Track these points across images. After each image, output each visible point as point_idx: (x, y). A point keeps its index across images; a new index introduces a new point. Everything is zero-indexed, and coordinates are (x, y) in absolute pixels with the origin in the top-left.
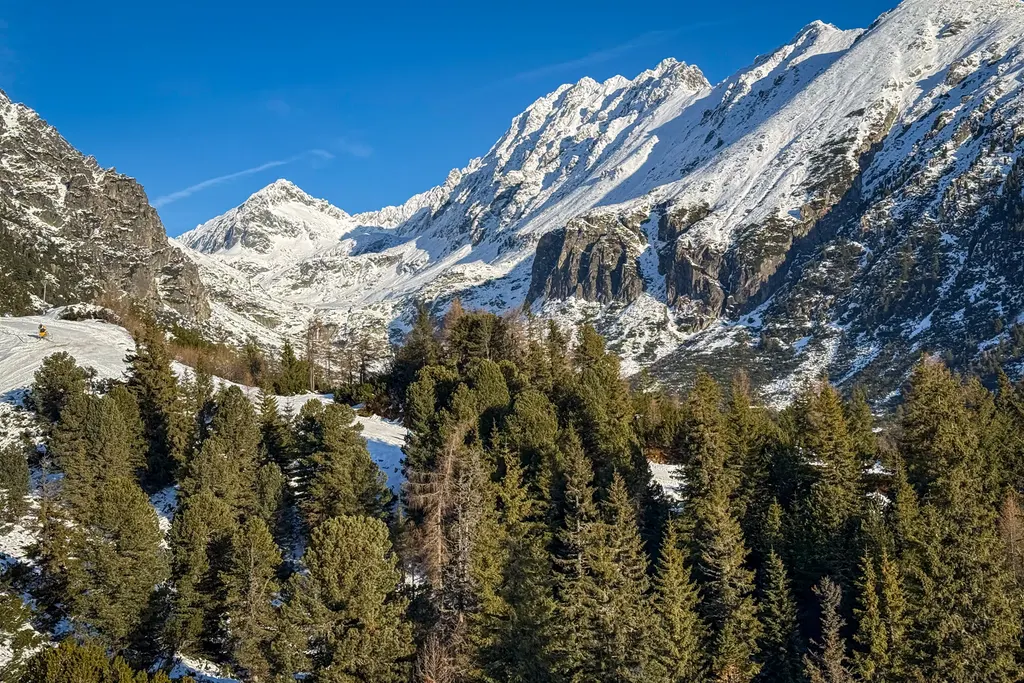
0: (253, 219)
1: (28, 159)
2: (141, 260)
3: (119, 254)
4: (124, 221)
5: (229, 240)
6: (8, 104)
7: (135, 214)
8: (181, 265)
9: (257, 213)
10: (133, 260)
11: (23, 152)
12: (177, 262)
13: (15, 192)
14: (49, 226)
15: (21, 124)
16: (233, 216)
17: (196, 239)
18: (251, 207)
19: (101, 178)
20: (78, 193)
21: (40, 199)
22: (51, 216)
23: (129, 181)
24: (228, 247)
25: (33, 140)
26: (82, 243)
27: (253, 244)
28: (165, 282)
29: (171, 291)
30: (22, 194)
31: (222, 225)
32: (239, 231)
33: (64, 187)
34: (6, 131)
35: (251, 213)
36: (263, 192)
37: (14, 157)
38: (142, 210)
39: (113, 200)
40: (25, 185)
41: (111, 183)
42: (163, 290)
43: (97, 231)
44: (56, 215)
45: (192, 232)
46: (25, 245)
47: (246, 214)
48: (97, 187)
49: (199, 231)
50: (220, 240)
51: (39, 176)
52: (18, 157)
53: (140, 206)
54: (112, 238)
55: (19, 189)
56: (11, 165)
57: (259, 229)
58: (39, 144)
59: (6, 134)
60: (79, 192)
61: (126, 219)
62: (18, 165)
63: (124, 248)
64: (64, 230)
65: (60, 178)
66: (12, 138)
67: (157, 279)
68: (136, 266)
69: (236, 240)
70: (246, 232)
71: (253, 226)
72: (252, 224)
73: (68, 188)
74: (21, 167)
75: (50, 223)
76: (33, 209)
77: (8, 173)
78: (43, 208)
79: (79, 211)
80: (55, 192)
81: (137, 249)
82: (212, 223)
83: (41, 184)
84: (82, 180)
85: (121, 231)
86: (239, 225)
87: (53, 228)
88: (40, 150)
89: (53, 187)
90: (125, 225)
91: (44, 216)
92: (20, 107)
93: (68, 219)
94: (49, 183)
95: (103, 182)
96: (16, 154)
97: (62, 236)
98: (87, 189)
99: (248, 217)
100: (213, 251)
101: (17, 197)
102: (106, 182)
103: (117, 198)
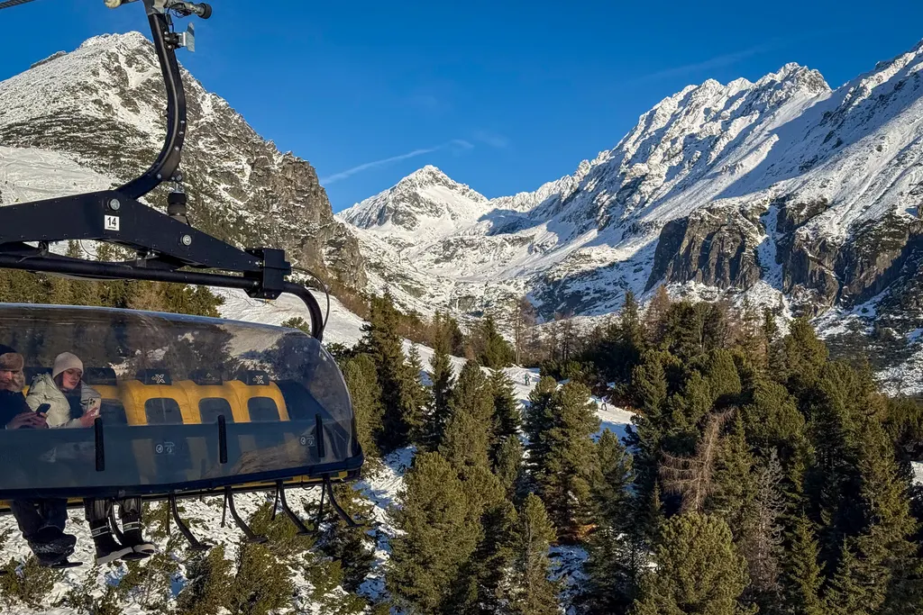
0: (403, 200)
1: (220, 142)
2: (311, 233)
3: (293, 227)
4: (298, 199)
5: (381, 218)
6: (203, 94)
7: (307, 192)
8: (344, 238)
9: (406, 195)
10: (304, 232)
11: (217, 135)
12: (340, 236)
13: (209, 170)
14: (236, 201)
15: (216, 111)
16: (387, 196)
17: (353, 216)
18: (402, 189)
19: (280, 160)
20: (260, 173)
21: (229, 176)
22: (238, 192)
23: (303, 163)
24: (380, 224)
25: (225, 126)
26: (263, 216)
27: (402, 222)
28: (330, 253)
29: (335, 261)
30: (214, 172)
31: (376, 204)
32: (390, 210)
33: (249, 167)
34: (202, 117)
35: (401, 194)
36: (412, 176)
37: (209, 139)
38: (313, 189)
39: (289, 180)
40: (217, 165)
41: (290, 165)
42: (328, 260)
43: (275, 206)
44: (242, 191)
45: (350, 210)
46: (218, 217)
47: (397, 195)
48: (276, 167)
49: (356, 209)
50: (374, 217)
51: (228, 157)
52: (212, 140)
53: (311, 186)
54: (289, 213)
55: (212, 168)
56: (206, 147)
57: (408, 209)
58: (229, 129)
59: (202, 120)
60: (262, 172)
61: (299, 196)
62: (212, 147)
63: (297, 221)
64: (248, 204)
65: (246, 159)
66: (208, 123)
67: (324, 250)
68: (306, 238)
69: (387, 218)
70: (396, 211)
71: (402, 206)
72: (402, 204)
73: (253, 168)
74: (214, 149)
75: (237, 198)
76: (224, 185)
77: (203, 153)
78: (232, 184)
79: (261, 189)
80: (242, 171)
81: (307, 223)
82: (368, 202)
83: (230, 164)
84: (264, 162)
85: (294, 207)
86: (391, 205)
87: (239, 202)
88: (230, 134)
89: (240, 167)
90: (298, 202)
91: (231, 192)
92: (213, 97)
93: (252, 194)
94: (237, 164)
95: (282, 164)
96: (211, 137)
97: (246, 210)
98: (268, 169)
99: (398, 198)
100: (367, 227)
101: (210, 175)
102: (284, 164)
103: (293, 178)
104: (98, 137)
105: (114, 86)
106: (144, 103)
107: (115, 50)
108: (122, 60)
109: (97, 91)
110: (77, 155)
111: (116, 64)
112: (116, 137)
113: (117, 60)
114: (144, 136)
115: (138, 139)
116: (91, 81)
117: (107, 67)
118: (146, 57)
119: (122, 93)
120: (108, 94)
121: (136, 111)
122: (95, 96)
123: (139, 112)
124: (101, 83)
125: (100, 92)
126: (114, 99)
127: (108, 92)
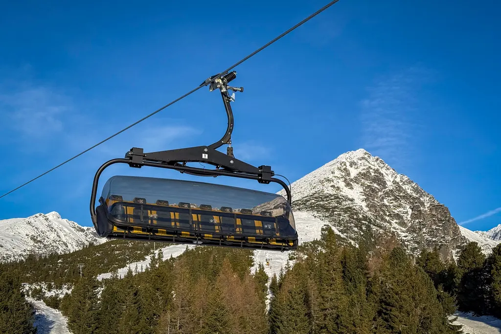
1: (396, 199)
2: (446, 242)
3: (434, 239)
4: (439, 224)
6: (396, 174)
7: (444, 221)
8: (465, 244)
10: (441, 242)
11: (394, 196)
12: (463, 243)
13: (388, 214)
14: (402, 228)
15: (394, 184)
19: (428, 205)
20: (416, 213)
21: (398, 216)
22: (402, 224)
23: (441, 206)
25: (399, 191)
26: (416, 235)
28: (457, 252)
30: (390, 214)
33: (411, 210)
34: (387, 187)
37: (390, 198)
38: (447, 219)
39: (434, 215)
40: (394, 210)
41: (433, 207)
42: (456, 256)
43: (424, 229)
44: (405, 223)
46: (379, 237)
48: (427, 209)
51: (400, 206)
52: (391, 198)
53: (446, 217)
54: (432, 233)
55: (389, 212)
56: (388, 202)
58: (401, 192)
59: (387, 189)
62: (391, 202)
63: (437, 237)
64: (408, 229)
65: (409, 206)
66: (389, 190)
67: (454, 251)
68: (442, 245)
73: (412, 211)
74: (392, 203)
75: (402, 227)
76: (395, 221)
77: (386, 206)
78: (399, 220)
79: (417, 221)
80: (407, 213)
81: (444, 237)
83: (400, 209)
84: (418, 207)
85: (436, 229)
87: (403, 229)
88: (401, 194)
89: (406, 210)
90: (439, 226)
91: (399, 224)
92: (401, 176)
93: (410, 224)
94: (404, 209)
95: (429, 207)
96: (391, 197)
97: (407, 232)
98: (420, 210)
101: (388, 216)
102: (431, 207)
103: (436, 214)
104: (329, 203)
105: (342, 178)
106: (356, 184)
107: (344, 160)
108: (348, 164)
109: (333, 181)
110: (315, 213)
111: (344, 167)
112: (338, 203)
113: (345, 165)
114: (352, 200)
115: (350, 202)
116: (331, 176)
117: (339, 169)
118: (367, 160)
119: (345, 181)
120: (338, 182)
121: (352, 188)
122: (332, 184)
123: (353, 189)
124: (335, 177)
125: (335, 182)
126: (342, 184)
127: (339, 181)
